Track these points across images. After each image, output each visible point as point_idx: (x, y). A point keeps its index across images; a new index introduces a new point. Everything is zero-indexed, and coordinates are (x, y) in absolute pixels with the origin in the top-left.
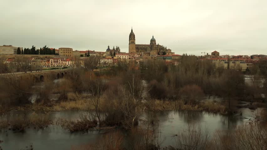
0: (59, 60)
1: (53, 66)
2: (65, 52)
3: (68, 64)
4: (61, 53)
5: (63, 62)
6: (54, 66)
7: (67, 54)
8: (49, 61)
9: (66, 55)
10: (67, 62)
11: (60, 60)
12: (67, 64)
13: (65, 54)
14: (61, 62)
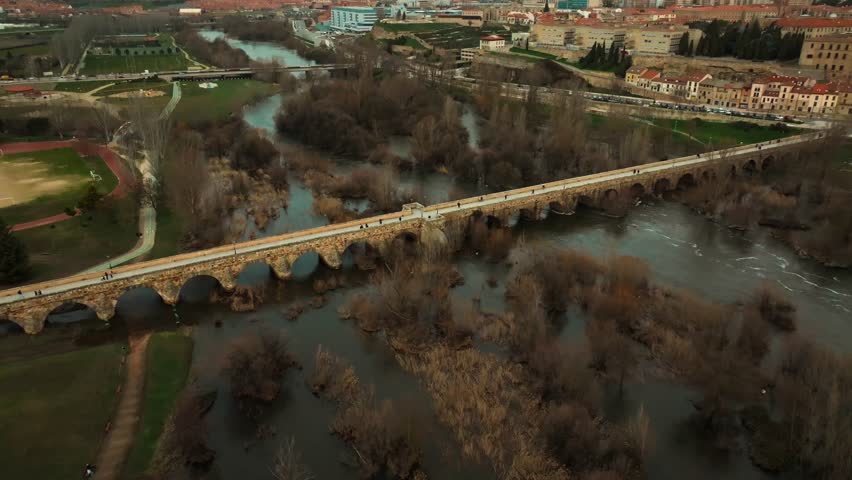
0: (783, 88)
1: (757, 107)
2: (825, 52)
3: (815, 104)
4: (810, 56)
5: (796, 95)
6: (762, 106)
7: (830, 62)
8: (750, 88)
9: (826, 66)
10: (813, 97)
11: (789, 89)
12: (811, 105)
13: (824, 61)
14: (788, 95)
